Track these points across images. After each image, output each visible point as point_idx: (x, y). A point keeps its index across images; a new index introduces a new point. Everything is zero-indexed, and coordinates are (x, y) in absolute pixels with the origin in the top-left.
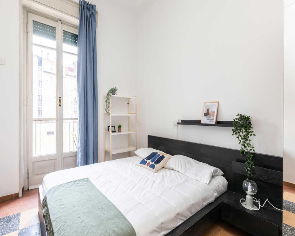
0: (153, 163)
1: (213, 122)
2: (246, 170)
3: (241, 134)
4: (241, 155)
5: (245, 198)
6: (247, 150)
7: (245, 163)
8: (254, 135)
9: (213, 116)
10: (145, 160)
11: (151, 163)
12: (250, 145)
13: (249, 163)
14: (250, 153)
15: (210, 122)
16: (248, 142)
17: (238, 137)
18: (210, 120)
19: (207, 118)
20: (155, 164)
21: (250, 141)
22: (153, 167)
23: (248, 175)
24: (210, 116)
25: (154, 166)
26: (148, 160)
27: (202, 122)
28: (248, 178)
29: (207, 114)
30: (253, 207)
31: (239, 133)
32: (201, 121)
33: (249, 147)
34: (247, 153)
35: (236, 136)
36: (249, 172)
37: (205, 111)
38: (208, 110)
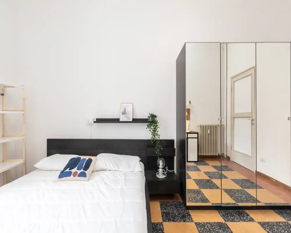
0: (82, 170)
1: (130, 119)
2: (157, 152)
3: (152, 127)
4: (152, 142)
5: (158, 172)
6: (156, 138)
7: (155, 147)
8: (159, 127)
9: (130, 115)
10: (68, 170)
11: (79, 172)
12: (158, 134)
13: (158, 147)
14: (157, 140)
15: (128, 119)
16: (156, 133)
17: (150, 130)
18: (127, 118)
19: (125, 116)
20: (85, 171)
21: (158, 131)
22: (83, 175)
23: (158, 155)
24: (127, 114)
25: (85, 174)
26: (73, 168)
27: (121, 120)
28: (158, 157)
29: (124, 113)
30: (163, 176)
31: (151, 127)
32: (119, 119)
33: (157, 136)
34: (156, 140)
35: (149, 129)
36: (158, 153)
37: (122, 110)
38: (125, 109)
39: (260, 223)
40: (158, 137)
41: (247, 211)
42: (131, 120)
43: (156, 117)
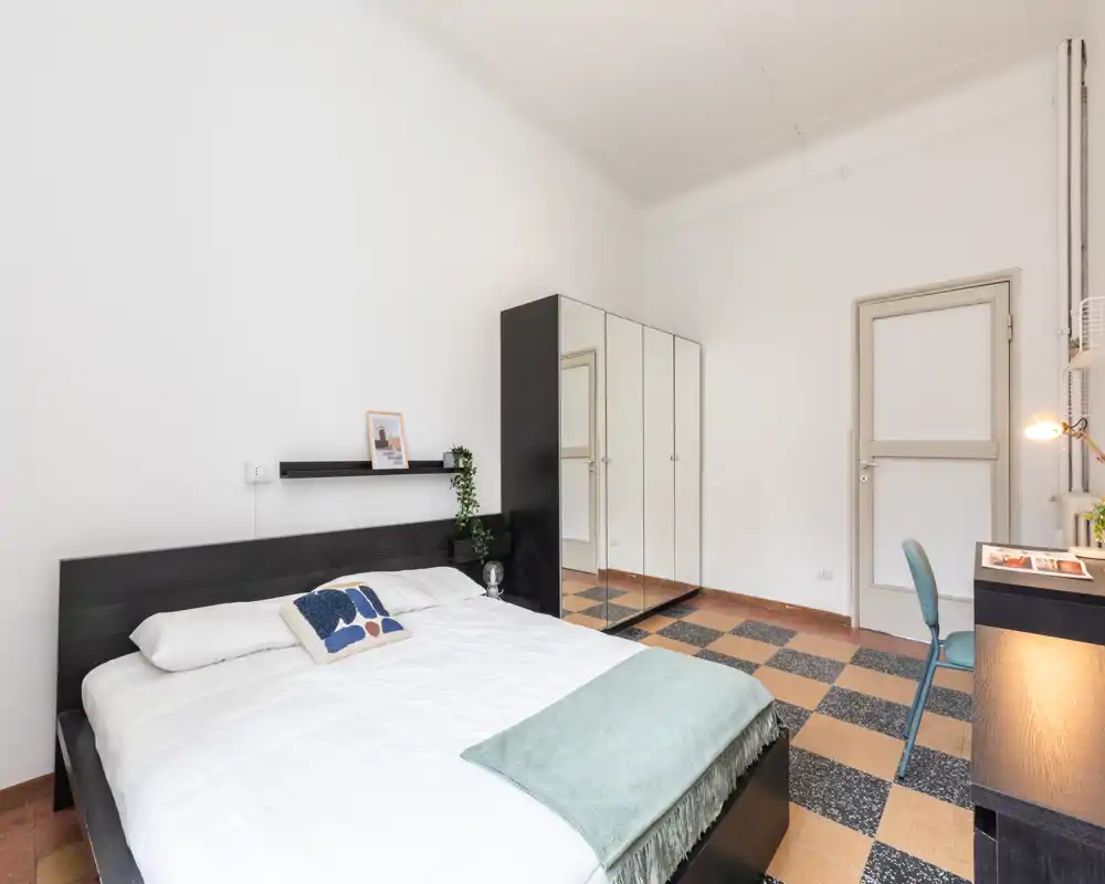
0: (380, 617)
1: (401, 463)
4: (463, 524)
6: (471, 513)
7: (471, 537)
11: (378, 621)
12: (475, 502)
15: (396, 463)
18: (393, 460)
21: (475, 494)
25: (395, 622)
26: (352, 618)
27: (376, 467)
29: (383, 444)
32: (371, 462)
33: (474, 506)
35: (455, 489)
36: (480, 551)
37: (375, 437)
38: (382, 433)
39: (658, 633)
40: (475, 510)
41: (636, 626)
42: (405, 465)
43: (468, 455)
